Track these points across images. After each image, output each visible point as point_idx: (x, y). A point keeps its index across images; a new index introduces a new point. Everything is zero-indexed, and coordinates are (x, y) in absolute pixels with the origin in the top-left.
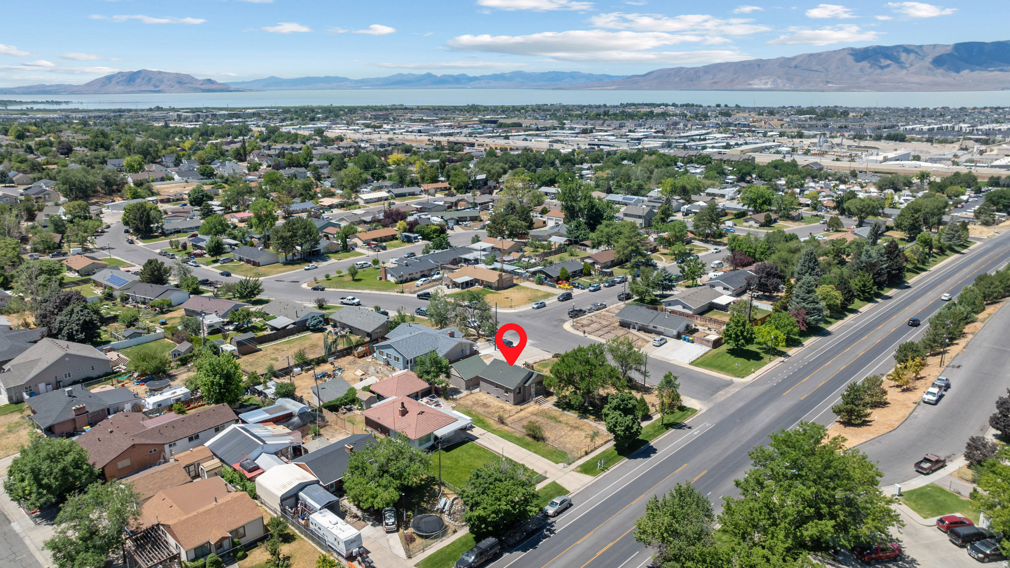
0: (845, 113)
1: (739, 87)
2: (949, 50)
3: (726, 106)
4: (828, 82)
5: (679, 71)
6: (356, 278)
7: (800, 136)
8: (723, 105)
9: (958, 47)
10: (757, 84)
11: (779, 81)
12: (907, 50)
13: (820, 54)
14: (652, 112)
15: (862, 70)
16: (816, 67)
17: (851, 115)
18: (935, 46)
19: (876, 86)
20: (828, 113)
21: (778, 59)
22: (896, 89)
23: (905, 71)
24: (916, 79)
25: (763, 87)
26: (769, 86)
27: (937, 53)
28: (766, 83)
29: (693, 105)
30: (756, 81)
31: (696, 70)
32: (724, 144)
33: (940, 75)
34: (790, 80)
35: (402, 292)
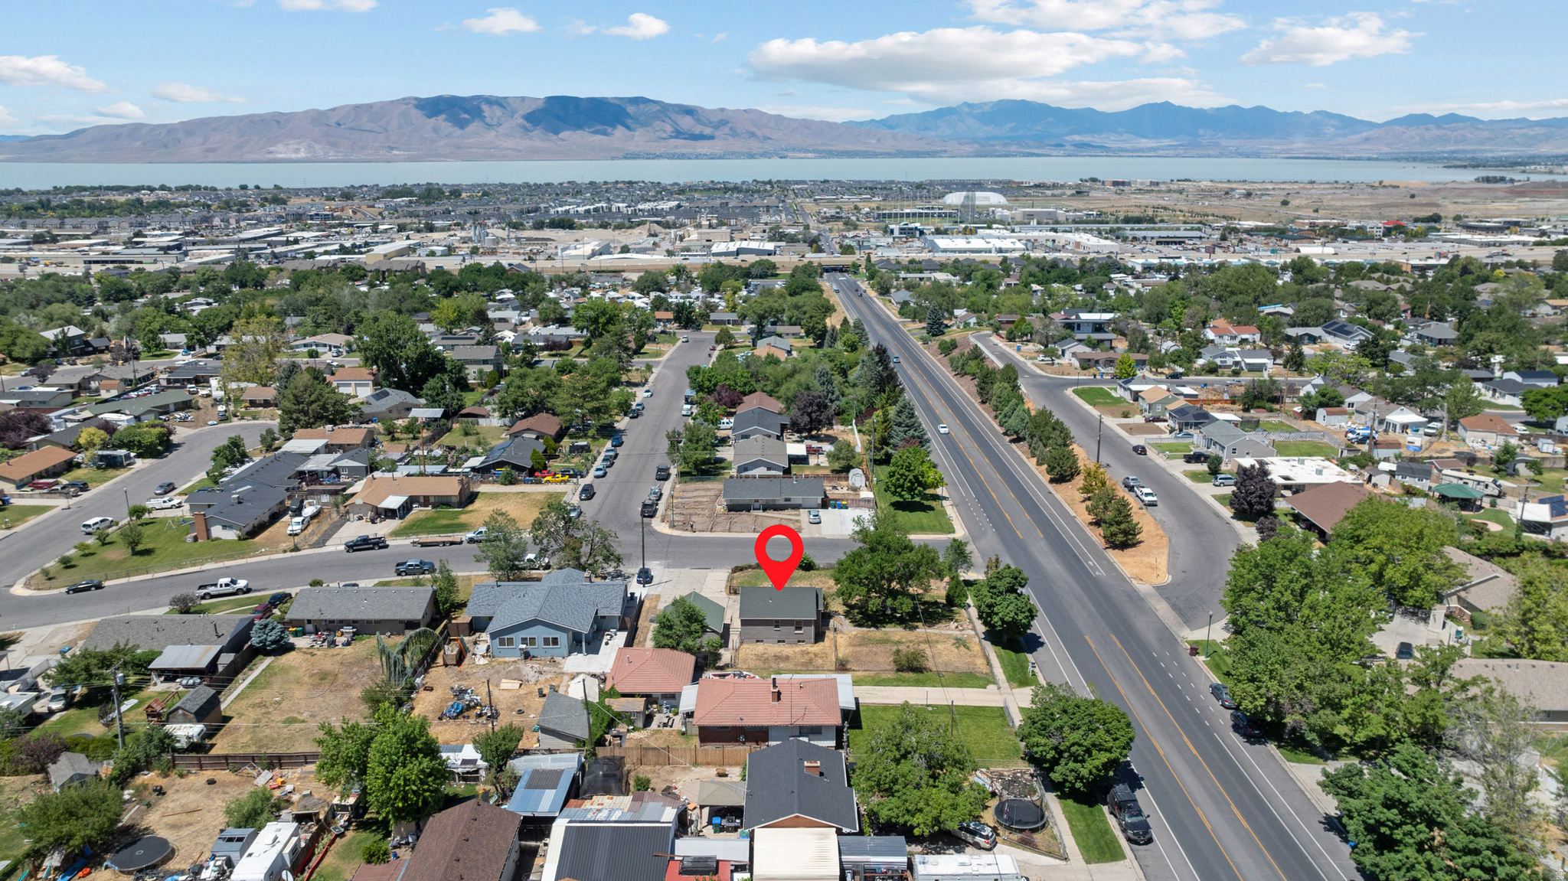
0: (456, 192)
1: (253, 156)
2: (540, 104)
3: (257, 187)
4: (392, 148)
5: (135, 129)
6: (139, 548)
7: (431, 229)
8: (251, 186)
9: (550, 100)
10: (282, 151)
11: (317, 147)
12: (491, 101)
13: (370, 106)
14: (139, 201)
15: (435, 130)
16: (370, 126)
17: (464, 195)
18: (523, 99)
19: (460, 153)
20: (430, 194)
21: (307, 112)
22: (488, 157)
23: (493, 133)
24: (509, 143)
25: (293, 156)
26: (302, 155)
27: (528, 109)
28: (297, 151)
29: (198, 188)
30: (280, 147)
31: (170, 129)
32: (337, 247)
33: (538, 139)
34: (333, 145)
35: (296, 549)
